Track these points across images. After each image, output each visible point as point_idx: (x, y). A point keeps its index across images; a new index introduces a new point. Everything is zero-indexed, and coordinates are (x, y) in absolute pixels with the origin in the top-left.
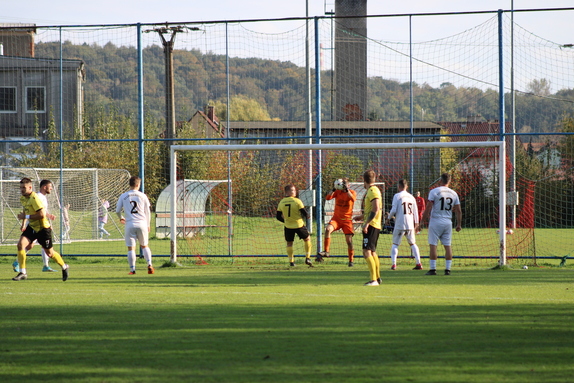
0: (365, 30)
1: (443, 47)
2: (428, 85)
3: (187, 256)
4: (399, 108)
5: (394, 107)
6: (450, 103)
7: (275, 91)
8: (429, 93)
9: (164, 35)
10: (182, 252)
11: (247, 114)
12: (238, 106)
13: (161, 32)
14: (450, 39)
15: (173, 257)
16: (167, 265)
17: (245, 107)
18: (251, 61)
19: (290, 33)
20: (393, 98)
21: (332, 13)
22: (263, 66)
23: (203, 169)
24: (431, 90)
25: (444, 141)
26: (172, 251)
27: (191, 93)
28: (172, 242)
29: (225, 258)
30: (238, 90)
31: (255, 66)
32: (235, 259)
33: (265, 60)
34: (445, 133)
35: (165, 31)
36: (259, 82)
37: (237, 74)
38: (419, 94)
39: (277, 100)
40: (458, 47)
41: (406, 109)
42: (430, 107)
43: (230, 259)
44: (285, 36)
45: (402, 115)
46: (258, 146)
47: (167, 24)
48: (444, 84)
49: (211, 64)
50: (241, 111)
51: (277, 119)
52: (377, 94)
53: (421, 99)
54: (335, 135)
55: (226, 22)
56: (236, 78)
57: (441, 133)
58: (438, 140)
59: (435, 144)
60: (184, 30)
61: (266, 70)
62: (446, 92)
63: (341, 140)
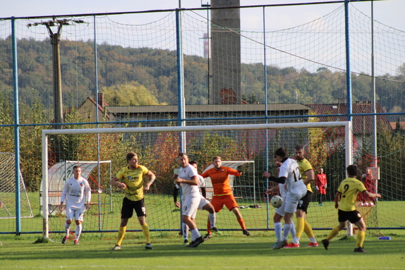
0: (238, 20)
1: (294, 35)
2: (305, 71)
3: (59, 232)
4: (279, 92)
5: (275, 90)
6: (326, 86)
7: (165, 77)
8: (307, 77)
9: (51, 28)
10: (54, 229)
11: (137, 99)
12: (129, 92)
13: (49, 25)
14: (300, 28)
15: (45, 234)
16: (40, 241)
17: (135, 94)
18: (143, 50)
19: (153, 24)
20: (274, 83)
21: (208, 6)
22: (154, 55)
23: (89, 150)
24: (309, 74)
25: (312, 122)
26: (45, 228)
27: (87, 81)
28: (44, 220)
29: (95, 234)
30: (130, 78)
31: (145, 55)
32: (105, 234)
33: (156, 49)
34: (313, 114)
35: (51, 24)
36: (150, 69)
37: (131, 63)
38: (297, 79)
39: (167, 86)
40: (308, 35)
41: (286, 93)
42: (308, 90)
43: (99, 234)
44: (148, 27)
45: (282, 98)
46: (140, 128)
47: (54, 17)
48: (320, 69)
49: (106, 53)
50: (132, 97)
51: (164, 104)
52: (259, 79)
53: (300, 84)
54: (210, 118)
55: (94, 15)
56: (129, 66)
57: (309, 114)
58: (306, 120)
59: (304, 124)
60: (69, 22)
61: (156, 58)
62: (322, 77)
63: (217, 122)
